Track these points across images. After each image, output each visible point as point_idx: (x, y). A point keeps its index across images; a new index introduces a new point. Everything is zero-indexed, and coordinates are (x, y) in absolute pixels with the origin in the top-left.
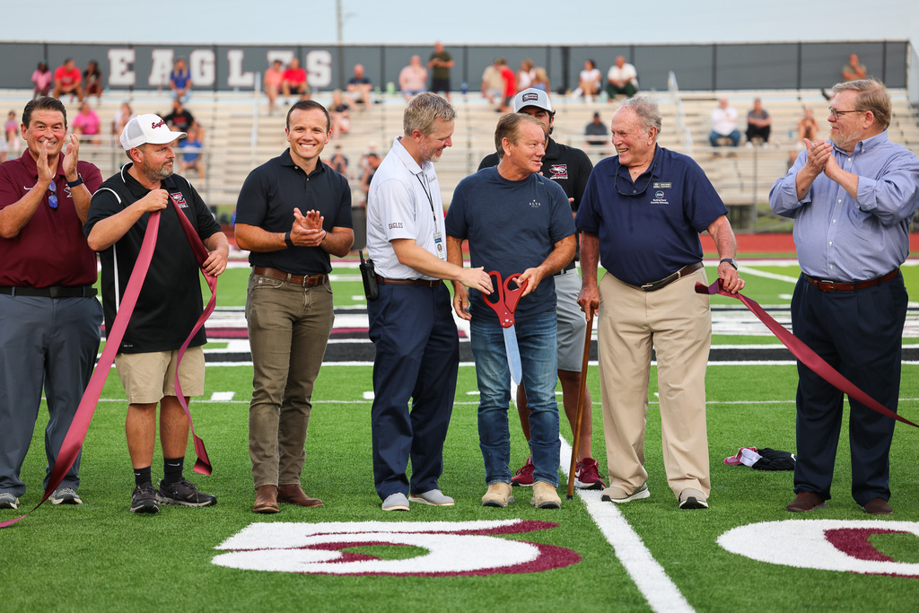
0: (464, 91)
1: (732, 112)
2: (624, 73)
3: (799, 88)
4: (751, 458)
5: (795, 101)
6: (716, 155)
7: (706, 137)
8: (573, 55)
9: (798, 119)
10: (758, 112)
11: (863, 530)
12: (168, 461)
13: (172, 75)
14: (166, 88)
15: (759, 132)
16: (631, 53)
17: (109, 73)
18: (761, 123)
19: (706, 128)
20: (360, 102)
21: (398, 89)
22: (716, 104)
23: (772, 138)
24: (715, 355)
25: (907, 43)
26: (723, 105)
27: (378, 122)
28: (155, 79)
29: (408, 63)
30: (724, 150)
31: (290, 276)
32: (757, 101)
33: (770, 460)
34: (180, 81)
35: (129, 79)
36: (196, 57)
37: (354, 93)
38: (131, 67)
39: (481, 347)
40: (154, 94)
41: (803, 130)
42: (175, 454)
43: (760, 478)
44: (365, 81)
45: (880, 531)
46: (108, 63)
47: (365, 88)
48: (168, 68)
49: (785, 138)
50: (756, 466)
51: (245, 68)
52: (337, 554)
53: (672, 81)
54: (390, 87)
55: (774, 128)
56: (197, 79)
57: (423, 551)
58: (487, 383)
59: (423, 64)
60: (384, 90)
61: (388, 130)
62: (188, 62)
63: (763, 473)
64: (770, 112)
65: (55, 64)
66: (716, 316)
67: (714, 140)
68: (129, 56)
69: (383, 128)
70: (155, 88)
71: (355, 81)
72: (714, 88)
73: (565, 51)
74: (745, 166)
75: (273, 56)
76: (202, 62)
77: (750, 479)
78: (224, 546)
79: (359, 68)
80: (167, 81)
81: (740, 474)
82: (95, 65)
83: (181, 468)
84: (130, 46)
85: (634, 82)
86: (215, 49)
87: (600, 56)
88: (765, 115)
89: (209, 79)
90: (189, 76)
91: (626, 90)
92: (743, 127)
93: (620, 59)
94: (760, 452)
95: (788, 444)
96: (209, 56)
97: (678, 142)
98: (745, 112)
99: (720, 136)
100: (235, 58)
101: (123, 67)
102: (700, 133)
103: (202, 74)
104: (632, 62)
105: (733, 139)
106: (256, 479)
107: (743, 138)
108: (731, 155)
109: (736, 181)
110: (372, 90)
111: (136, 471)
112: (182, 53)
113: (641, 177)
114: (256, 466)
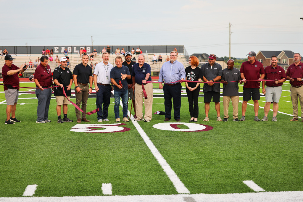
0: (112, 53)
1: (156, 57)
3: (167, 53)
4: (158, 113)
5: (166, 55)
7: (152, 61)
8: (130, 47)
9: (167, 58)
10: (160, 57)
11: (176, 124)
12: (64, 115)
13: (65, 51)
14: (63, 53)
15: (160, 60)
16: (140, 47)
17: (54, 51)
18: (161, 58)
19: (152, 59)
20: (95, 55)
21: (102, 53)
22: (153, 55)
23: (162, 61)
24: (154, 96)
25: (183, 46)
26: (155, 56)
27: (98, 58)
28: (62, 52)
29: (103, 49)
30: (155, 63)
31: (82, 84)
32: (160, 55)
33: (161, 113)
34: (66, 52)
35: (58, 52)
36: (69, 48)
37: (94, 54)
38: (58, 50)
39: (116, 95)
40: (62, 54)
41: (167, 60)
42: (65, 114)
43: (160, 116)
44: (96, 52)
45: (178, 124)
46: (54, 49)
47: (96, 53)
48: (64, 50)
49: (165, 61)
50: (159, 114)
51: (76, 50)
52: (91, 129)
53: (146, 52)
54: (100, 52)
55: (163, 59)
56: (69, 52)
57: (105, 129)
58: (117, 102)
59: (106, 49)
60: (99, 53)
61: (100, 60)
62: (67, 49)
63: (160, 115)
64: (162, 57)
65: (46, 50)
66: (154, 90)
67: (153, 61)
68: (58, 48)
69: (99, 59)
70: (62, 53)
71: (94, 52)
72: (153, 53)
73: (129, 47)
74: (158, 65)
75: (81, 48)
76: (70, 49)
77: (158, 116)
78: (72, 128)
79: (95, 50)
80: (64, 52)
81: (157, 115)
82: (52, 49)
83: (66, 116)
84: (58, 46)
86: (72, 46)
87: (134, 48)
88: (161, 57)
89: (70, 52)
90: (67, 51)
92: (158, 59)
93: (138, 48)
94: (160, 112)
95: (164, 110)
96: (71, 48)
97: (147, 62)
98: (158, 57)
99: (154, 61)
100: (75, 48)
101: (57, 50)
103: (69, 51)
105: (156, 61)
106: (77, 117)
107: (158, 61)
108: (156, 64)
109: (157, 68)
110: (97, 53)
111: (58, 116)
112: (66, 47)
113: (141, 67)
114: (77, 115)
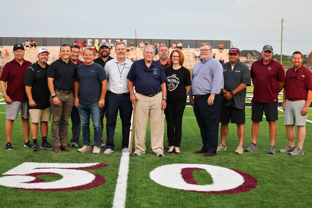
1: (199, 52)
2: (180, 45)
6: (196, 60)
7: (194, 57)
8: (171, 41)
16: (181, 41)
17: (87, 43)
20: (132, 49)
21: (139, 47)
22: (196, 51)
25: (230, 41)
27: (135, 53)
29: (141, 42)
31: (62, 91)
35: (91, 44)
37: (131, 47)
38: (91, 42)
42: (44, 136)
44: (133, 45)
46: (87, 41)
47: (133, 46)
51: (111, 43)
53: (189, 46)
54: (138, 46)
60: (136, 47)
61: (137, 54)
68: (91, 40)
69: (136, 54)
71: (131, 45)
72: (196, 48)
73: (169, 40)
79: (132, 43)
84: (91, 39)
85: (182, 46)
86: (106, 39)
87: (176, 42)
93: (179, 42)
99: (197, 56)
100: (110, 41)
101: (90, 42)
102: (194, 56)
104: (181, 43)
105: (199, 57)
106: (54, 144)
110: (134, 47)
111: (33, 140)
113: (151, 66)
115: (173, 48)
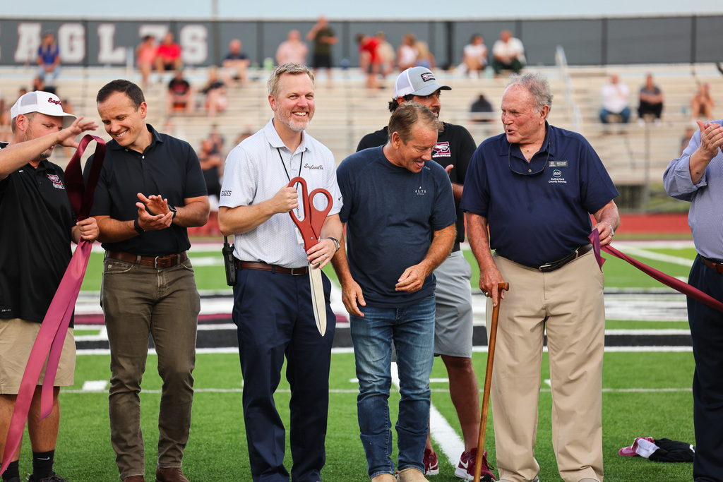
0: (345, 67)
1: (624, 89)
2: (510, 48)
3: (693, 61)
4: (647, 449)
5: (689, 77)
6: (607, 133)
7: (595, 115)
9: (692, 95)
10: (650, 88)
12: (37, 455)
13: (40, 51)
14: (33, 64)
15: (651, 108)
16: (518, 27)
18: (652, 99)
19: (597, 105)
20: (237, 78)
21: (277, 65)
22: (607, 79)
23: (666, 114)
26: (615, 81)
28: (22, 54)
30: (615, 127)
31: (139, 258)
32: (649, 77)
33: (668, 451)
34: (48, 56)
36: (65, 32)
37: (228, 71)
40: (21, 70)
41: (697, 107)
42: (45, 447)
43: (657, 470)
44: (242, 57)
47: (242, 64)
48: (36, 43)
49: (679, 115)
50: (653, 458)
51: (117, 43)
53: (560, 56)
54: (268, 62)
55: (666, 105)
56: (65, 55)
58: (368, 369)
59: (302, 39)
60: (261, 66)
62: (56, 37)
63: (661, 465)
64: (663, 87)
66: (608, 300)
67: (604, 117)
70: (21, 64)
72: (604, 62)
73: (449, 25)
74: (637, 144)
75: (145, 31)
76: (72, 38)
77: (646, 471)
79: (235, 44)
80: (34, 56)
81: (636, 465)
83: (51, 462)
85: (521, 59)
86: (85, 23)
87: (486, 31)
88: (657, 91)
89: (78, 55)
90: (57, 52)
91: (513, 66)
92: (634, 103)
93: (506, 33)
94: (657, 442)
95: (686, 434)
96: (78, 31)
97: (567, 120)
98: (636, 88)
99: (610, 113)
100: (106, 33)
102: (590, 110)
103: (72, 49)
104: (518, 36)
105: (624, 117)
106: (121, 471)
107: (634, 115)
108: (622, 133)
109: (626, 159)
110: (249, 66)
112: (50, 27)
113: (537, 156)
114: (119, 458)
115: (468, 72)
